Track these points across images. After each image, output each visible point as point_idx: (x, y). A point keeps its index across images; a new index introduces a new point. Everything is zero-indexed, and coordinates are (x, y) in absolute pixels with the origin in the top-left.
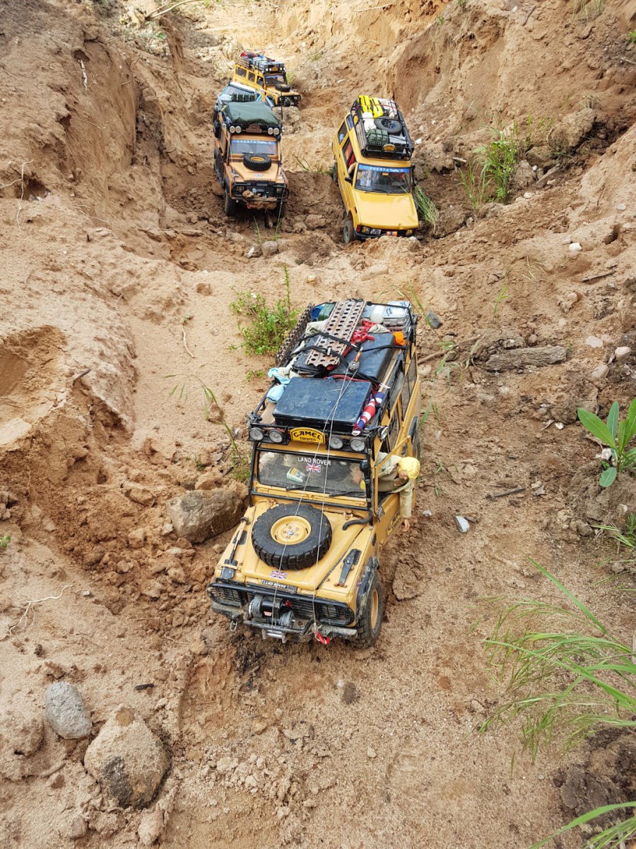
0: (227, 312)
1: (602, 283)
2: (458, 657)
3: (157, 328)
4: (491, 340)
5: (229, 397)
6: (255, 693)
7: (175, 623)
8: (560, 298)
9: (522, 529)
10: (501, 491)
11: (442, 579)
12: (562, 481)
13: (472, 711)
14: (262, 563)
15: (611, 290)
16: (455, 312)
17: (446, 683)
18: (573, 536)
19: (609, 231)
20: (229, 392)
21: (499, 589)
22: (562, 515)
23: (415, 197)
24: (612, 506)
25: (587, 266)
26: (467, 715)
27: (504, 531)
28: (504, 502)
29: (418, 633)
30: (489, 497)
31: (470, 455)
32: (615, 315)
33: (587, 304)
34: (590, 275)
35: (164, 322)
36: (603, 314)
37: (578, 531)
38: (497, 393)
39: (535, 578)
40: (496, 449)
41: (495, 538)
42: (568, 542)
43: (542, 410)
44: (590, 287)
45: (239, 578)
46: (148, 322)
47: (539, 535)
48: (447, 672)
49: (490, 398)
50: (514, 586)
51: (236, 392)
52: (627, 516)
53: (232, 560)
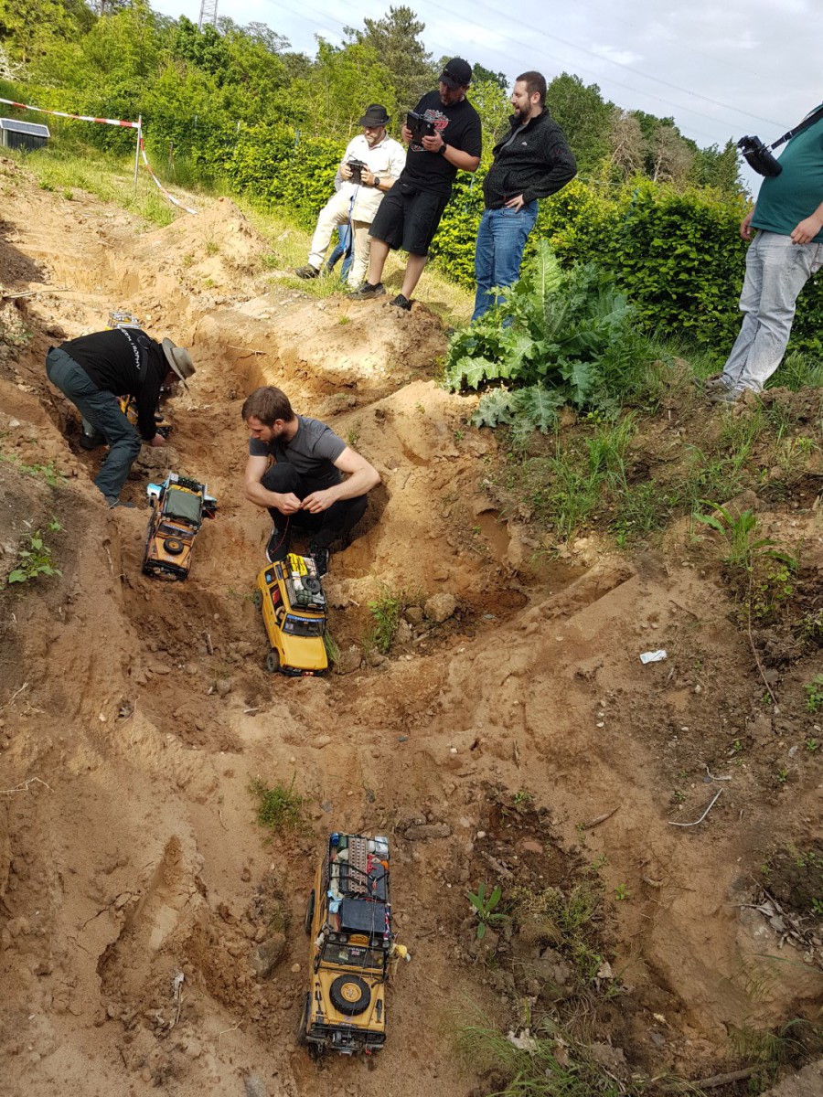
0: (244, 791)
1: (469, 779)
2: (418, 1040)
3: (202, 807)
4: (407, 817)
5: (252, 860)
6: (325, 1071)
7: (273, 1034)
8: (445, 786)
9: (436, 958)
10: (423, 933)
11: (402, 993)
12: (454, 926)
13: (429, 1068)
14: (338, 1013)
15: (473, 786)
16: (382, 790)
17: (415, 1055)
18: (463, 963)
19: (473, 742)
20: (251, 856)
21: (431, 998)
22: (457, 950)
23: (325, 641)
24: (482, 946)
25: (459, 765)
26: (427, 1070)
27: (427, 960)
28: (425, 940)
29: (396, 1027)
30: (417, 937)
31: (403, 906)
32: (475, 803)
33: (460, 792)
34: (462, 771)
35: (208, 802)
36: (470, 802)
37: (465, 960)
38: (412, 857)
39: (447, 990)
40: (418, 903)
41: (424, 965)
42: (460, 967)
43: (440, 874)
44: (463, 780)
45: (326, 1022)
46: (196, 804)
47: (445, 962)
48: (414, 1048)
49: (409, 860)
50: (438, 995)
51: (256, 856)
52: (488, 952)
53: (320, 1012)
